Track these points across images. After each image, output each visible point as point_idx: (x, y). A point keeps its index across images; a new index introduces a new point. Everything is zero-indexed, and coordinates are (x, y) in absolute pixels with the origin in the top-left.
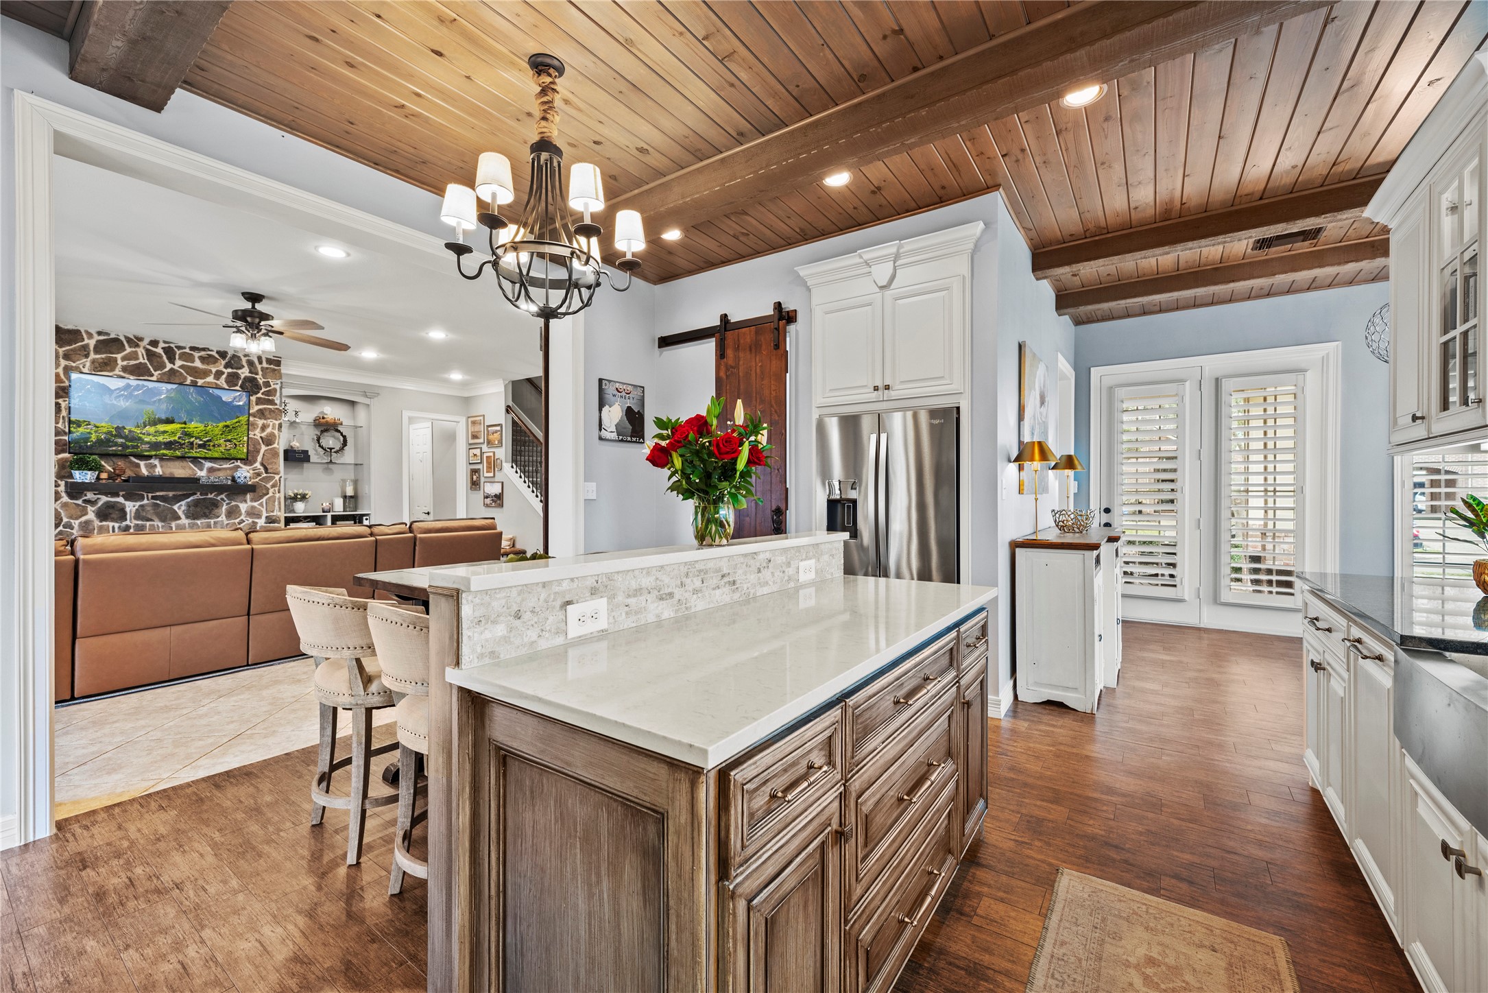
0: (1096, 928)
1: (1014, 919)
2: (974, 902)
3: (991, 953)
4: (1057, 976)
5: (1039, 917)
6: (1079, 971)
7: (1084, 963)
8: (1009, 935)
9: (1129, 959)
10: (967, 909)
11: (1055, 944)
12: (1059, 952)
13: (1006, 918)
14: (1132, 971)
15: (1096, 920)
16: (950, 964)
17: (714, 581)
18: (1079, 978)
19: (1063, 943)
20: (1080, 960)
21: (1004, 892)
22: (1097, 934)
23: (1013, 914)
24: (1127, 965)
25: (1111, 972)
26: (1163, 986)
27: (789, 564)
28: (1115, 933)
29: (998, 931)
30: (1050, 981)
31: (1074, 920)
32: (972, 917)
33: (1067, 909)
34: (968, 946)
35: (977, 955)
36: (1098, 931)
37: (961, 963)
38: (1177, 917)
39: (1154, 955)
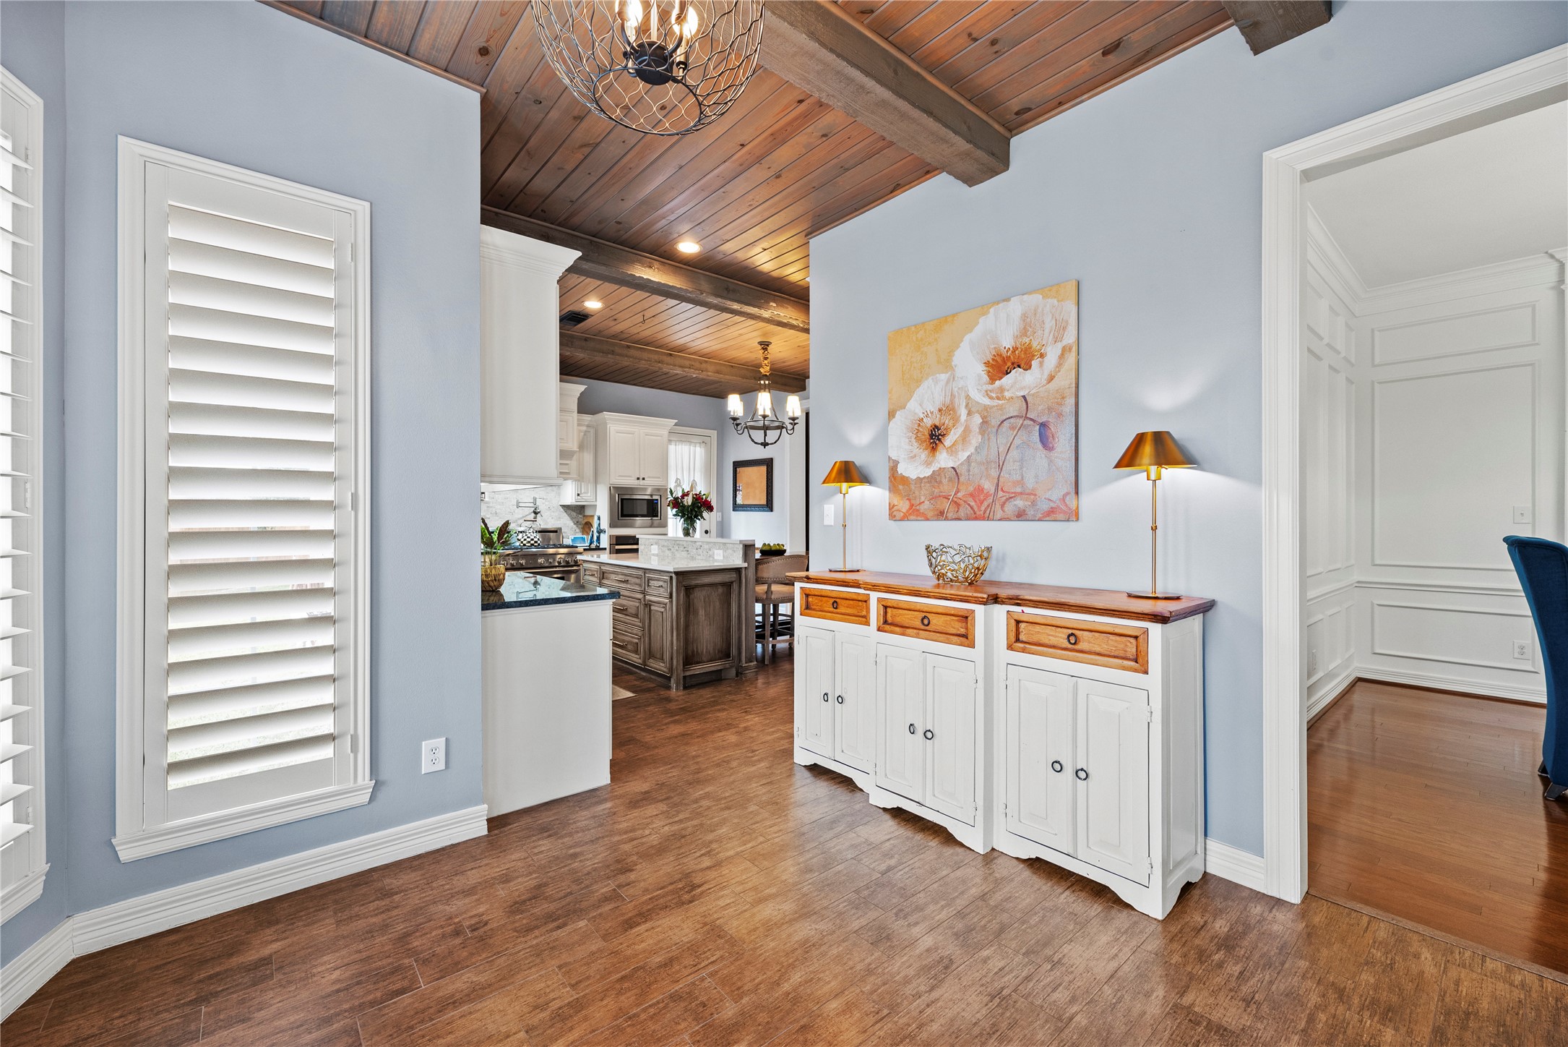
17: (682, 549)
27: (710, 550)
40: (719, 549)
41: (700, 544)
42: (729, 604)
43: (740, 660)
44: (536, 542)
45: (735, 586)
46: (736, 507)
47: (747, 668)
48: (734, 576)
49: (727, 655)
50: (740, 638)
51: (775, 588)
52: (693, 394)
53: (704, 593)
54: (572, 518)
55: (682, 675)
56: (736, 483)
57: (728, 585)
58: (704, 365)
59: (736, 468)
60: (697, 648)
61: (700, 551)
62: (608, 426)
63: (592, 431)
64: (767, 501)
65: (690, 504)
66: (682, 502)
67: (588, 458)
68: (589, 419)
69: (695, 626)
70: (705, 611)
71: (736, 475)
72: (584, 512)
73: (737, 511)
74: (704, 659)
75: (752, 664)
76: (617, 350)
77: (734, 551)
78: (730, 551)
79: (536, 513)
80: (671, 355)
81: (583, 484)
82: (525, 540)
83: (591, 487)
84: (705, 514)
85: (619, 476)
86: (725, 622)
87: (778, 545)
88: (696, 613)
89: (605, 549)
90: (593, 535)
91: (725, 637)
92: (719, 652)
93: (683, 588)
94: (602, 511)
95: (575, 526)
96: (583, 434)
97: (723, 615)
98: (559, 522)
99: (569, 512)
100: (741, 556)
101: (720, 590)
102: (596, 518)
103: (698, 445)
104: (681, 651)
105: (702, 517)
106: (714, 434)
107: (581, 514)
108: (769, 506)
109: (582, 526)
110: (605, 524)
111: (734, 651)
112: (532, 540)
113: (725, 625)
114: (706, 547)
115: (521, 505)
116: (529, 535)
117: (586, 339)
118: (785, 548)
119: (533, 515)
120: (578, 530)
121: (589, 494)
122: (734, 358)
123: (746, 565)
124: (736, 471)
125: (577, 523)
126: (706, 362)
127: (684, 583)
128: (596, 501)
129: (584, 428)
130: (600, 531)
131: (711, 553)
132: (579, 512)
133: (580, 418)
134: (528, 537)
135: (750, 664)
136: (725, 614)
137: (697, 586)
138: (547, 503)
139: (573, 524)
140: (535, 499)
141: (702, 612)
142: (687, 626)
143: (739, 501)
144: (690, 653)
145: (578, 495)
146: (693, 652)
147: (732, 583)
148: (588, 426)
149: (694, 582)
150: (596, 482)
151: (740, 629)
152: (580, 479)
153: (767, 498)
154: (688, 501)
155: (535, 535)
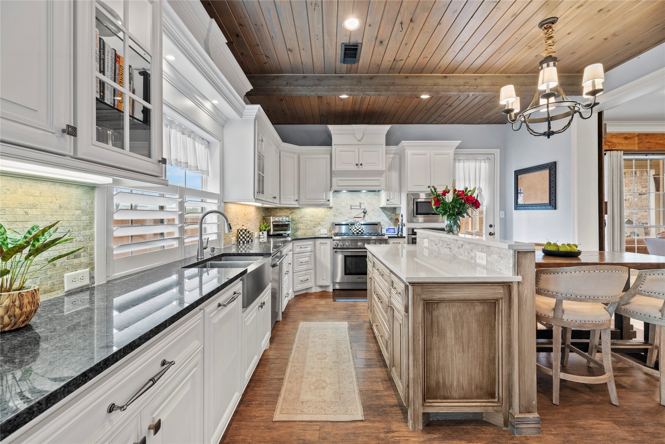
0: (342, 393)
1: (369, 385)
2: (385, 386)
3: (369, 372)
4: (349, 372)
5: (362, 390)
6: (344, 376)
7: (343, 379)
8: (367, 379)
9: (330, 386)
10: (385, 382)
11: (353, 381)
12: (351, 379)
13: (371, 385)
14: (329, 382)
15: (343, 397)
16: (376, 365)
18: (343, 374)
19: (350, 383)
20: (344, 380)
21: (378, 396)
22: (341, 391)
23: (370, 387)
24: (331, 384)
25: (335, 379)
26: (320, 381)
28: (336, 394)
29: (371, 379)
30: (350, 370)
31: (350, 393)
32: (382, 380)
33: (354, 397)
34: (376, 371)
35: (372, 370)
36: (342, 392)
37: (374, 366)
38: (314, 413)
39: (322, 391)
40: (482, 251)
41: (462, 242)
42: (493, 329)
43: (511, 405)
44: (360, 231)
45: (503, 306)
46: (517, 206)
47: (522, 421)
48: (500, 292)
49: (492, 395)
50: (510, 376)
51: (566, 305)
52: (479, 124)
53: (454, 310)
54: (388, 216)
55: (421, 411)
56: (517, 187)
57: (493, 303)
58: (479, 81)
59: (517, 176)
60: (444, 379)
61: (461, 250)
62: (406, 151)
63: (398, 157)
64: (550, 200)
65: (451, 200)
66: (443, 200)
67: (395, 175)
68: (395, 149)
69: (441, 352)
70: (455, 333)
71: (517, 181)
72: (396, 212)
73: (518, 209)
74: (454, 394)
75: (531, 416)
76: (397, 81)
77: (501, 258)
78: (495, 256)
79: (365, 213)
80: (446, 77)
81: (391, 192)
82: (353, 230)
83: (397, 194)
84: (469, 211)
85: (415, 186)
86: (486, 351)
87: (569, 245)
88: (442, 334)
89: (405, 237)
90: (399, 227)
91: (486, 370)
92: (477, 387)
93: (421, 303)
94: (404, 211)
95: (389, 221)
96: (391, 159)
97: (483, 340)
98: (379, 218)
99: (386, 212)
100: (511, 265)
101: (479, 308)
102: (400, 216)
103: (483, 161)
104: (420, 381)
105: (468, 214)
106: (497, 152)
107: (394, 213)
108: (553, 204)
109: (394, 221)
110: (405, 221)
111: (501, 391)
112: (358, 230)
113: (486, 354)
114: (467, 246)
115: (353, 207)
116: (356, 227)
117: (371, 78)
118: (578, 249)
119: (363, 214)
120: (391, 224)
121: (396, 200)
122: (510, 65)
123: (519, 278)
124: (517, 178)
125: (391, 219)
126: (481, 77)
127: (423, 296)
128: (401, 204)
129: (392, 156)
130: (403, 225)
131: (472, 254)
132: (392, 211)
133: (388, 149)
134: (355, 228)
135: (528, 415)
136: (487, 341)
137: (442, 301)
138: (372, 206)
139: (388, 220)
140: (360, 204)
141: (450, 335)
142: (427, 351)
143: (521, 201)
144: (433, 383)
145: (388, 200)
146: (438, 383)
147: (497, 300)
148: (394, 154)
149: (437, 296)
150: (400, 192)
151: (510, 363)
152: (388, 189)
153: (550, 198)
154: (449, 198)
155: (359, 227)
